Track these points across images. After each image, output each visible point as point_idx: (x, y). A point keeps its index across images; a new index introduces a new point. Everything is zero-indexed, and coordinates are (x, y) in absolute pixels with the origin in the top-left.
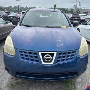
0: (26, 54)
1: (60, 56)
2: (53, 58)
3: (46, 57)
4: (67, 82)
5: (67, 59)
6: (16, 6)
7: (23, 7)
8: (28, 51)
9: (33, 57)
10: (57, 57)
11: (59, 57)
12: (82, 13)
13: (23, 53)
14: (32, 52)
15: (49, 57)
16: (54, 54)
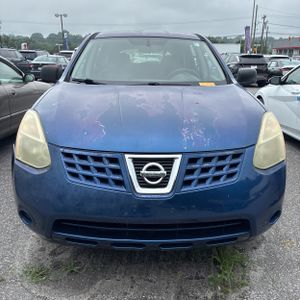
0: (84, 162)
1: (194, 166)
2: (169, 173)
3: (148, 169)
4: (218, 260)
5: (217, 178)
6: (57, 33)
7: (78, 36)
8: (92, 154)
9: (107, 170)
10: (184, 171)
11: (191, 172)
12: (274, 51)
13: (76, 161)
14: (103, 155)
15: (158, 169)
16: (172, 160)
